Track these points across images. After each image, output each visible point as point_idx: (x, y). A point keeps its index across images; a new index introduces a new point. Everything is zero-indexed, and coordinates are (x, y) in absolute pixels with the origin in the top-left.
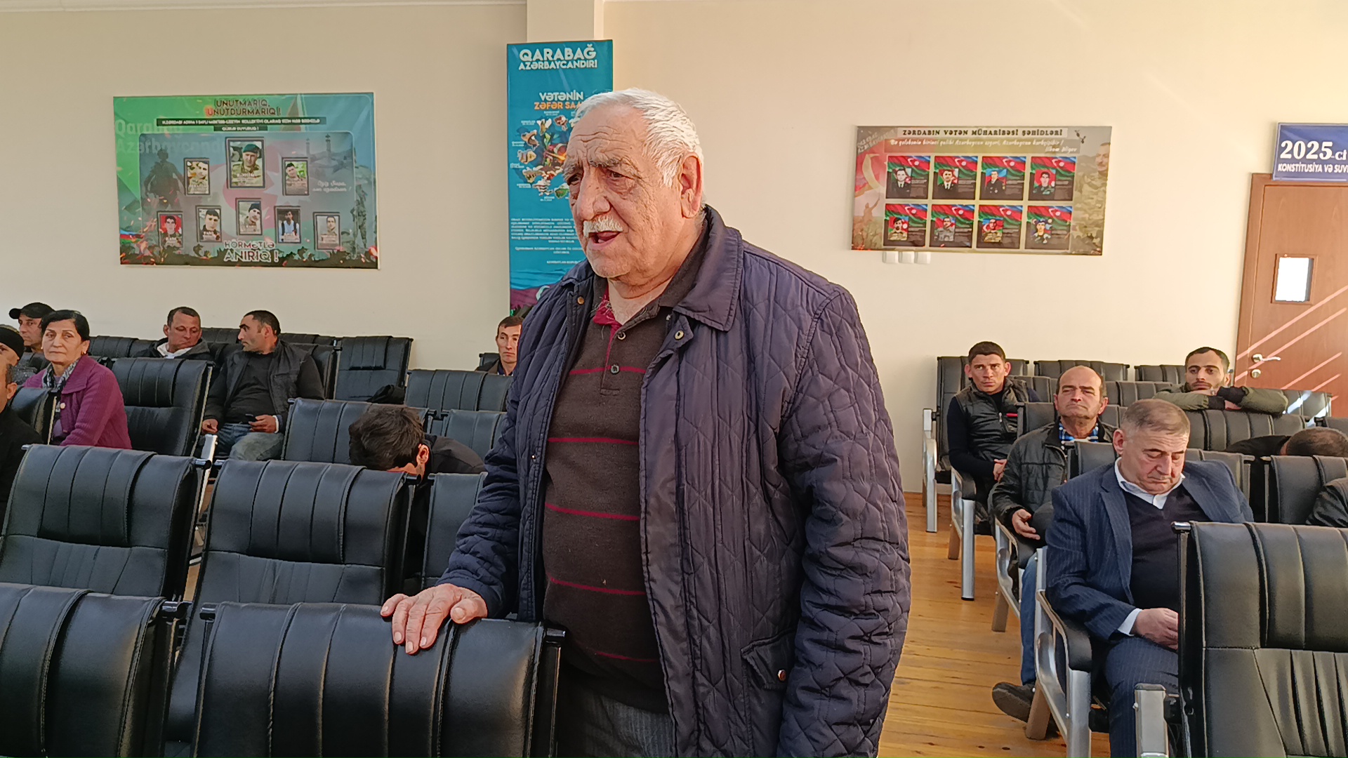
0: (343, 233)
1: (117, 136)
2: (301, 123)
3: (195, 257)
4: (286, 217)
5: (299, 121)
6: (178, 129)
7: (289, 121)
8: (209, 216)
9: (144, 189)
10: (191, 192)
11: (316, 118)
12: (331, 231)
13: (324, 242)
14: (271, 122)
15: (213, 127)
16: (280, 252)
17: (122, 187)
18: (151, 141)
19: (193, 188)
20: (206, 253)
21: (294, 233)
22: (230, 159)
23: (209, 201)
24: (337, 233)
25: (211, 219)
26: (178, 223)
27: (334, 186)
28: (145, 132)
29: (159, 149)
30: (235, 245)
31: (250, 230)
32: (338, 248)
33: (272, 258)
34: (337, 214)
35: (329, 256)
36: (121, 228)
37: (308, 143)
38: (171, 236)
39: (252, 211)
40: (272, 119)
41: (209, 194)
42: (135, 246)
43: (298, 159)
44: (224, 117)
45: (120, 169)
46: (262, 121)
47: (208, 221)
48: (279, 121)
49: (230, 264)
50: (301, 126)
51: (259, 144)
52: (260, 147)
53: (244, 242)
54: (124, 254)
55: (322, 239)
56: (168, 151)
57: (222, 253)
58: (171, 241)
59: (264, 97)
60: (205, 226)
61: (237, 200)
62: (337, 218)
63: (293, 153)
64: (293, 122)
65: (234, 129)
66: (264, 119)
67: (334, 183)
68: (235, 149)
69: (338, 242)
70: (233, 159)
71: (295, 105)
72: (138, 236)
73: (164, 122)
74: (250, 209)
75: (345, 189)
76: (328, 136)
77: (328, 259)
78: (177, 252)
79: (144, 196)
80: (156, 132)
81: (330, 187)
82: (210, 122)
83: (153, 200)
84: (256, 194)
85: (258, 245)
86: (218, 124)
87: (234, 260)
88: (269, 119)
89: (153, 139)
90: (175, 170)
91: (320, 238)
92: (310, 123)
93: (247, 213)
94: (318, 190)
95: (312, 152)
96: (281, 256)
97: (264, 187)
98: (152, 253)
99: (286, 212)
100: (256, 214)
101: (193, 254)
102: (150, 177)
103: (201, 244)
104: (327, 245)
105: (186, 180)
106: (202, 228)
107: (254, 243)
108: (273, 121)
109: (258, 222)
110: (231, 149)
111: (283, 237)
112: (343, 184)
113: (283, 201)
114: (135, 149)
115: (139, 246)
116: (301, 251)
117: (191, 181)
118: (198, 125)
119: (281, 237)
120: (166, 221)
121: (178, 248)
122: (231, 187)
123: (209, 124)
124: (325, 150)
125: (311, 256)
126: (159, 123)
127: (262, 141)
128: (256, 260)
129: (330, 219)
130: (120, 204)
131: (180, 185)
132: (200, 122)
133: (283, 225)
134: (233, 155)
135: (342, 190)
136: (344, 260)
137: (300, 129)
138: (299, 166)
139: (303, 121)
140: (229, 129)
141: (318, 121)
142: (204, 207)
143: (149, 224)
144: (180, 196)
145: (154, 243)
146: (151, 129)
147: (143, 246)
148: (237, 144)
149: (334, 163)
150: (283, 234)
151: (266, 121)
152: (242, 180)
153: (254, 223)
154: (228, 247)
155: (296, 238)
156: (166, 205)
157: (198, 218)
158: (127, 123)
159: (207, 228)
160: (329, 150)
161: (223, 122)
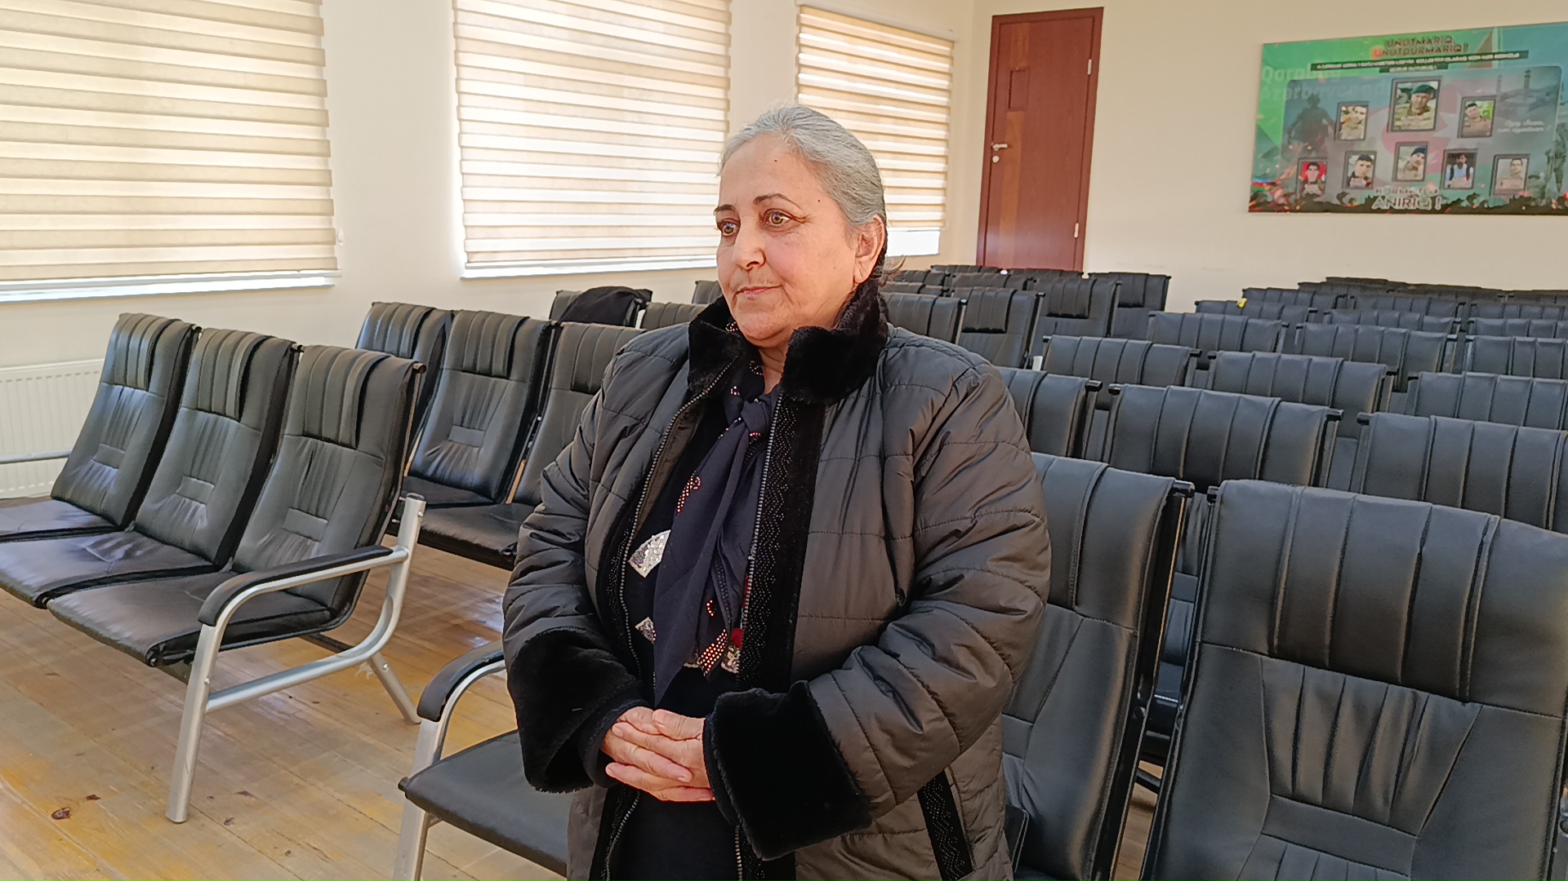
0: (1530, 177)
1: (1262, 83)
2: (1494, 59)
3: (1337, 205)
4: (1458, 161)
5: (1491, 57)
6: (1335, 73)
7: (1479, 57)
8: (1361, 162)
9: (1287, 136)
10: (1343, 138)
11: (1515, 53)
12: (1515, 175)
13: (1504, 187)
14: (1454, 59)
15: (1378, 69)
16: (1444, 198)
17: (1261, 135)
18: (1301, 87)
19: (1345, 134)
20: (1351, 200)
21: (1465, 178)
22: (1395, 101)
23: (1363, 147)
24: (1523, 177)
25: (1362, 165)
26: (1322, 169)
27: (1528, 126)
28: (1296, 78)
29: (1310, 93)
30: (1387, 192)
31: (1410, 175)
32: (1521, 193)
33: (1434, 204)
34: (1527, 156)
35: (1508, 202)
36: (1254, 176)
37: (1499, 81)
38: (1312, 183)
39: (1415, 156)
40: (1455, 56)
41: (1364, 139)
42: (1268, 194)
43: (1483, 98)
44: (1395, 57)
45: (1261, 116)
46: (1442, 59)
47: (1358, 167)
48: (1465, 58)
49: (1379, 211)
50: (1493, 62)
51: (1434, 85)
52: (1436, 87)
53: (1399, 189)
54: (1254, 203)
55: (1502, 184)
56: (1320, 97)
57: (1371, 200)
58: (1311, 189)
59: (1449, 34)
60: (1353, 173)
61: (1399, 145)
62: (1525, 161)
63: (1479, 92)
64: (1484, 58)
65: (1405, 68)
66: (1445, 57)
67: (1528, 122)
68: (1403, 90)
69: (1522, 187)
70: (1399, 101)
71: (1489, 40)
72: (1273, 184)
73: (1319, 67)
74: (1412, 154)
75: (1542, 129)
76: (1528, 72)
77: (1507, 205)
78: (1317, 200)
79: (1286, 142)
80: (1308, 77)
81: (1522, 127)
82: (1376, 64)
83: (1297, 147)
84: (1422, 137)
85: (1418, 192)
86: (1386, 65)
87: (1385, 207)
88: (1452, 57)
89: (1304, 85)
90: (1325, 115)
91: (1498, 183)
92: (1506, 59)
93: (1409, 158)
94: (1505, 130)
95: (1504, 89)
96: (1445, 202)
97: (1434, 128)
98: (1287, 200)
99: (1458, 156)
100: (1420, 159)
101: (1336, 202)
102: (1294, 124)
103: (1347, 191)
104: (1508, 190)
105: (1338, 126)
106: (1350, 174)
107: (1412, 189)
108: (1457, 59)
109: (1421, 168)
110: (1399, 92)
111: (1450, 182)
112: (1540, 123)
113: (1455, 144)
114: (1281, 95)
115: (1273, 194)
116: (1471, 198)
117: (1343, 126)
118: (1361, 67)
119: (1448, 182)
120: (1307, 168)
121: (1318, 196)
122: (1392, 130)
123: (1374, 66)
124: (1521, 86)
125: (1483, 203)
126: (1314, 67)
127: (1439, 82)
128: (1412, 208)
129: (1516, 162)
130: (1256, 153)
131: (1331, 130)
132: (1363, 64)
133: (1452, 170)
134: (1400, 97)
135: (1537, 129)
136: (1528, 206)
137: (1490, 66)
138: (1484, 106)
139: (1496, 56)
140: (1399, 69)
141: (1517, 55)
142: (1355, 153)
143: (1287, 171)
144: (1328, 143)
145: (1291, 190)
146: (1304, 73)
147: (1279, 193)
148: (1408, 85)
149: (1531, 100)
150: (1451, 179)
151: (1449, 59)
152: (1407, 123)
153: (1415, 169)
154: (1378, 194)
155: (1467, 183)
156: (1310, 151)
157: (1346, 165)
158: (1275, 69)
159: (1356, 174)
160: (1527, 85)
161: (1393, 63)
